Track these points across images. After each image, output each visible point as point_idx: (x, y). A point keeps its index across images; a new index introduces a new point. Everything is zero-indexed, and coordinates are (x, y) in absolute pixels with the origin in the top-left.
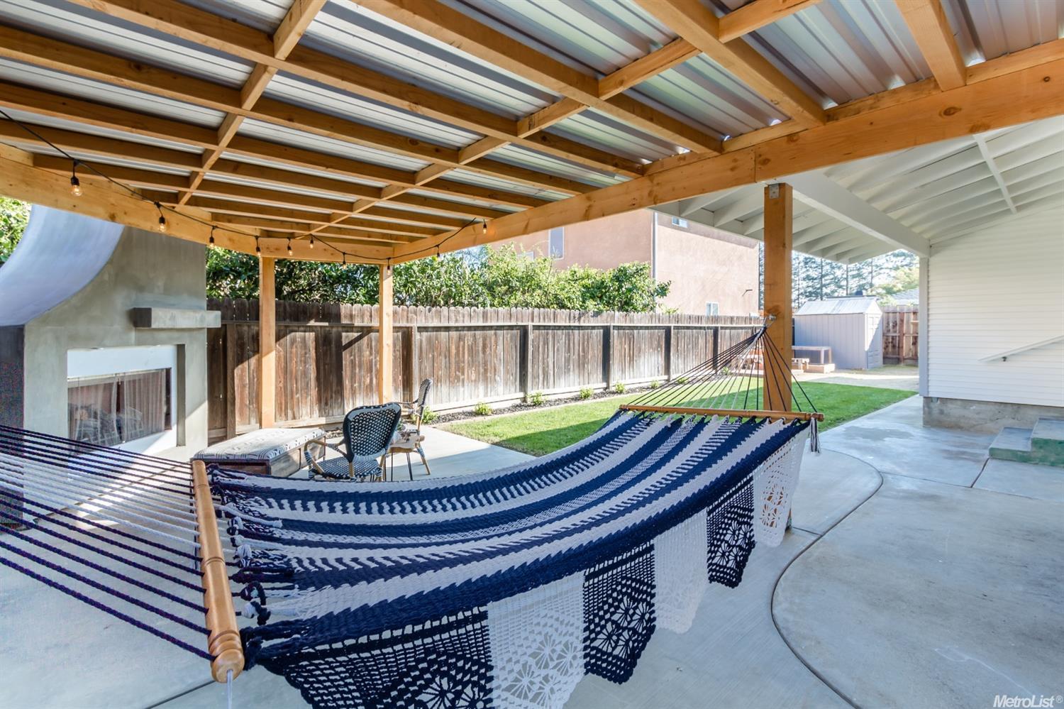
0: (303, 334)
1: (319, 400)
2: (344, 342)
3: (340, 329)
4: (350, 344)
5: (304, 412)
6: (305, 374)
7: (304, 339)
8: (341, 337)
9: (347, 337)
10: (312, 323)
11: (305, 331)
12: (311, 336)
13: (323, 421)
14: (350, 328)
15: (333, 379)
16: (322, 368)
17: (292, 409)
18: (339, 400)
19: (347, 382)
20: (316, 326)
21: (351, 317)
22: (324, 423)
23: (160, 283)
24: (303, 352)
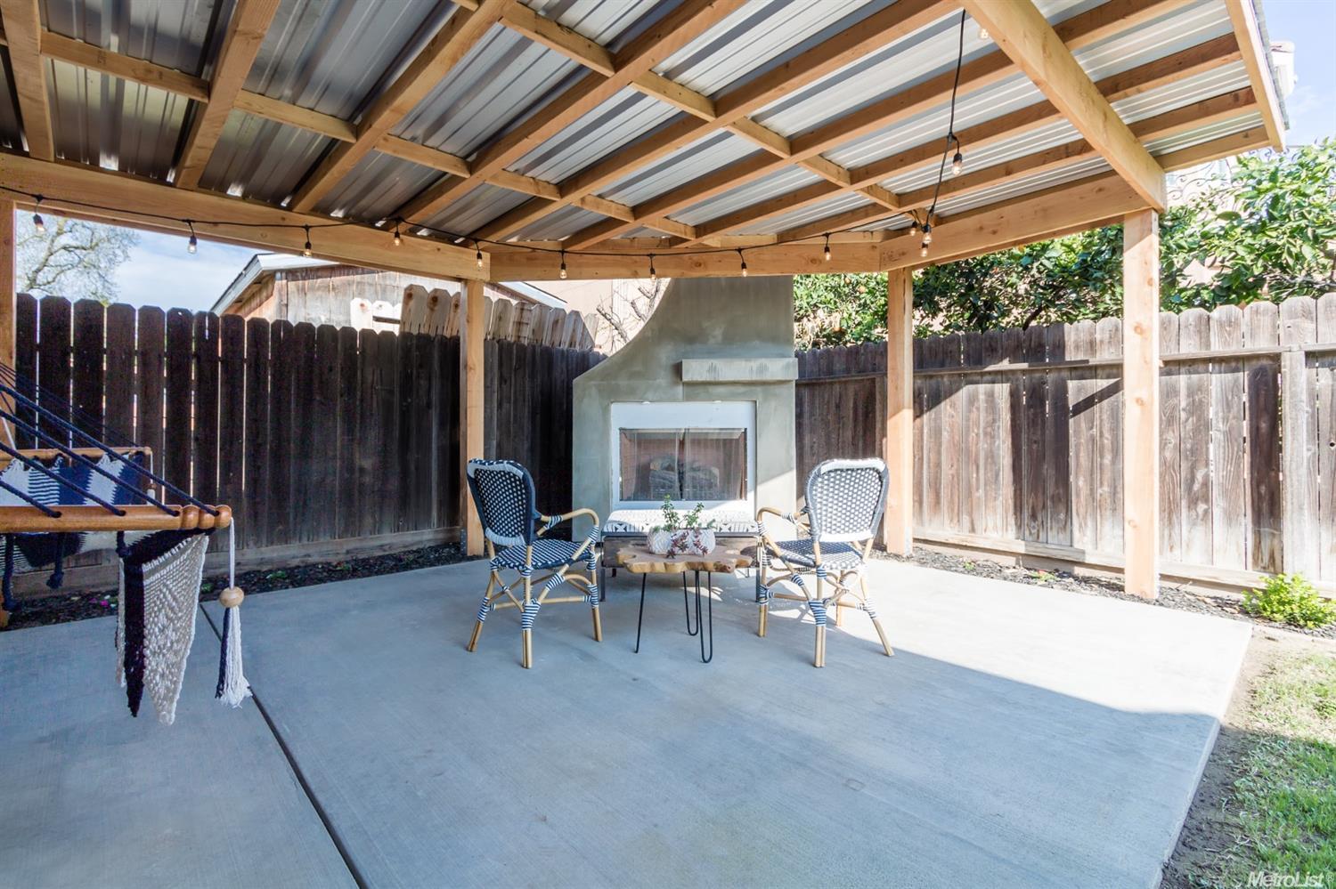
0: (989, 386)
1: (1018, 508)
2: (1072, 400)
3: (1065, 374)
4: (1089, 403)
5: (991, 525)
6: (992, 457)
7: (991, 396)
8: (1065, 390)
9: (1076, 390)
10: (1005, 365)
11: (993, 382)
12: (1002, 390)
13: (1021, 548)
14: (1085, 370)
15: (1048, 470)
16: (1024, 448)
17: (970, 514)
18: (1062, 516)
19: (1078, 482)
20: (1013, 372)
21: (1092, 346)
22: (1023, 552)
23: (718, 333)
24: (990, 418)
